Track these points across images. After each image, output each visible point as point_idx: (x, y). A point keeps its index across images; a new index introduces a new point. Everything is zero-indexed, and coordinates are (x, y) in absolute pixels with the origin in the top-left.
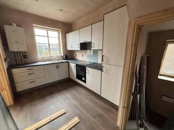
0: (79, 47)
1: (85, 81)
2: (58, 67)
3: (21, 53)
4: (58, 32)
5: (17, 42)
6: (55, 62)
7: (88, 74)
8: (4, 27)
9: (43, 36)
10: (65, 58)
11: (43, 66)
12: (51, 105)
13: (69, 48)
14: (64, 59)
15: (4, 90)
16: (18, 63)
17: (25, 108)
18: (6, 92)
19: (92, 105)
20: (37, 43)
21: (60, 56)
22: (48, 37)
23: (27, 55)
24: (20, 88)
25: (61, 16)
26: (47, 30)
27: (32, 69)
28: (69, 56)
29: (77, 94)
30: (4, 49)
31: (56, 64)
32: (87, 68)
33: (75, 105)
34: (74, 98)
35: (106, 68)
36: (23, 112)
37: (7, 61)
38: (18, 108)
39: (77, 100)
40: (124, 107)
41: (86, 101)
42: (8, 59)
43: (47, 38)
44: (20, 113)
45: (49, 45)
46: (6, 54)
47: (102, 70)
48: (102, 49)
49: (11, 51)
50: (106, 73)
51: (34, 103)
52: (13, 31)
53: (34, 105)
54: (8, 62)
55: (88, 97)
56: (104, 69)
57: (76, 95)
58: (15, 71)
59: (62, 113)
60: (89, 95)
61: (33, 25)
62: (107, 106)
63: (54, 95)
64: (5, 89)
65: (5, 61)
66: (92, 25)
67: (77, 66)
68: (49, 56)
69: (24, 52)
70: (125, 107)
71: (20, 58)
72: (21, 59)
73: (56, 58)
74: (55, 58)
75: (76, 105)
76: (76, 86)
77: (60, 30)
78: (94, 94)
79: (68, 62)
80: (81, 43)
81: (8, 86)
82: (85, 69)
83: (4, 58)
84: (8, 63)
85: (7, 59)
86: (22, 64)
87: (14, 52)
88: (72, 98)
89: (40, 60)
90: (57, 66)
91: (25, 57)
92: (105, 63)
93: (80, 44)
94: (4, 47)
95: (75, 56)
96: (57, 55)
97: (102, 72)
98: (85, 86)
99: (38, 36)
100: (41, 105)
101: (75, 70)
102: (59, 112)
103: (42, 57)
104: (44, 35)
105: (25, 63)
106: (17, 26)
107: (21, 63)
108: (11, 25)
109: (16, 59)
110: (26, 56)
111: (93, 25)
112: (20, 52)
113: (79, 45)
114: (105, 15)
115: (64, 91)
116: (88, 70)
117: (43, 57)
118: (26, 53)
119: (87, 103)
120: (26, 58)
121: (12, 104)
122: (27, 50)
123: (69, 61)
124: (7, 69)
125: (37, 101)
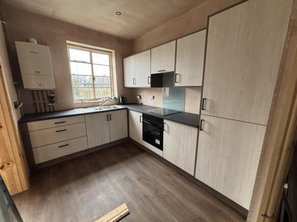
0: (150, 82)
1: (160, 147)
2: (109, 118)
3: (45, 93)
4: (109, 55)
5: (39, 72)
6: (104, 110)
7: (168, 133)
8: (14, 45)
9: (84, 62)
10: (121, 102)
11: (83, 116)
12: (98, 194)
13: (129, 84)
14: (119, 104)
15: (11, 164)
16: (39, 111)
17: (49, 199)
18: (15, 167)
19: (178, 196)
20: (72, 74)
21: (113, 98)
22: (91, 63)
23: (54, 95)
24: (41, 157)
25: (115, 26)
26: (91, 50)
27: (64, 122)
28: (129, 97)
29: (146, 172)
30: (15, 84)
31: (107, 113)
32: (165, 121)
33: (145, 196)
34: (140, 179)
35: (209, 124)
36: (45, 206)
37: (19, 107)
38: (38, 199)
39: (147, 185)
40: (265, 215)
41: (166, 187)
42: (22, 104)
43: (90, 65)
44: (40, 211)
45: (94, 79)
46: (17, 94)
47: (199, 128)
48: (201, 85)
49: (28, 89)
50: (209, 134)
51: (66, 187)
52: (32, 52)
53: (67, 192)
54: (21, 108)
55: (167, 177)
56: (205, 126)
57: (144, 174)
58: (33, 126)
59: (122, 214)
60: (169, 175)
61: (68, 42)
62: (210, 200)
63: (102, 172)
64: (14, 161)
65: (16, 107)
66: (176, 40)
67: (145, 116)
68: (93, 98)
69: (50, 90)
70: (268, 214)
71: (42, 102)
72: (45, 104)
73: (105, 102)
74: (103, 102)
75: (147, 195)
76: (142, 155)
77: (113, 51)
78: (179, 173)
79: (127, 108)
80: (152, 75)
81: (20, 156)
82: (163, 124)
83: (15, 103)
84: (21, 111)
85: (20, 104)
86: (46, 113)
87: (32, 91)
88: (138, 180)
89: (77, 106)
90: (107, 116)
91: (51, 99)
92: (208, 114)
93: (150, 76)
94: (14, 81)
95: (138, 97)
96: (107, 97)
97: (200, 131)
98: (161, 155)
99: (75, 61)
100: (79, 193)
101: (141, 124)
102: (115, 211)
103: (80, 100)
104: (84, 60)
105: (52, 110)
106: (38, 43)
107: (43, 111)
108: (28, 41)
109: (35, 104)
110: (53, 97)
111: (178, 40)
112: (42, 91)
113: (150, 78)
114: (210, 18)
115: (121, 164)
116: (168, 127)
117: (82, 100)
118: (53, 93)
119: (168, 191)
120: (54, 102)
121: (26, 188)
122: (55, 88)
123: (129, 107)
124: (19, 122)
125: (73, 185)
